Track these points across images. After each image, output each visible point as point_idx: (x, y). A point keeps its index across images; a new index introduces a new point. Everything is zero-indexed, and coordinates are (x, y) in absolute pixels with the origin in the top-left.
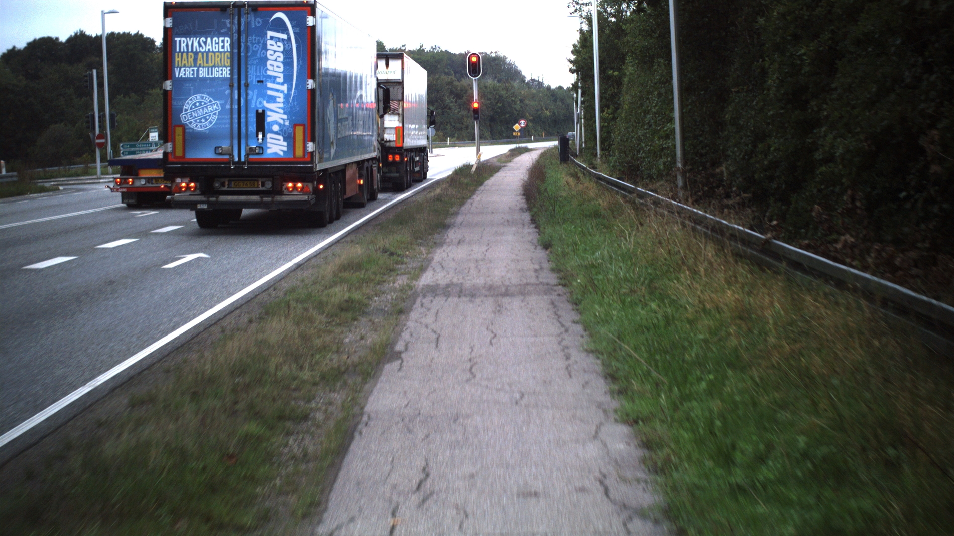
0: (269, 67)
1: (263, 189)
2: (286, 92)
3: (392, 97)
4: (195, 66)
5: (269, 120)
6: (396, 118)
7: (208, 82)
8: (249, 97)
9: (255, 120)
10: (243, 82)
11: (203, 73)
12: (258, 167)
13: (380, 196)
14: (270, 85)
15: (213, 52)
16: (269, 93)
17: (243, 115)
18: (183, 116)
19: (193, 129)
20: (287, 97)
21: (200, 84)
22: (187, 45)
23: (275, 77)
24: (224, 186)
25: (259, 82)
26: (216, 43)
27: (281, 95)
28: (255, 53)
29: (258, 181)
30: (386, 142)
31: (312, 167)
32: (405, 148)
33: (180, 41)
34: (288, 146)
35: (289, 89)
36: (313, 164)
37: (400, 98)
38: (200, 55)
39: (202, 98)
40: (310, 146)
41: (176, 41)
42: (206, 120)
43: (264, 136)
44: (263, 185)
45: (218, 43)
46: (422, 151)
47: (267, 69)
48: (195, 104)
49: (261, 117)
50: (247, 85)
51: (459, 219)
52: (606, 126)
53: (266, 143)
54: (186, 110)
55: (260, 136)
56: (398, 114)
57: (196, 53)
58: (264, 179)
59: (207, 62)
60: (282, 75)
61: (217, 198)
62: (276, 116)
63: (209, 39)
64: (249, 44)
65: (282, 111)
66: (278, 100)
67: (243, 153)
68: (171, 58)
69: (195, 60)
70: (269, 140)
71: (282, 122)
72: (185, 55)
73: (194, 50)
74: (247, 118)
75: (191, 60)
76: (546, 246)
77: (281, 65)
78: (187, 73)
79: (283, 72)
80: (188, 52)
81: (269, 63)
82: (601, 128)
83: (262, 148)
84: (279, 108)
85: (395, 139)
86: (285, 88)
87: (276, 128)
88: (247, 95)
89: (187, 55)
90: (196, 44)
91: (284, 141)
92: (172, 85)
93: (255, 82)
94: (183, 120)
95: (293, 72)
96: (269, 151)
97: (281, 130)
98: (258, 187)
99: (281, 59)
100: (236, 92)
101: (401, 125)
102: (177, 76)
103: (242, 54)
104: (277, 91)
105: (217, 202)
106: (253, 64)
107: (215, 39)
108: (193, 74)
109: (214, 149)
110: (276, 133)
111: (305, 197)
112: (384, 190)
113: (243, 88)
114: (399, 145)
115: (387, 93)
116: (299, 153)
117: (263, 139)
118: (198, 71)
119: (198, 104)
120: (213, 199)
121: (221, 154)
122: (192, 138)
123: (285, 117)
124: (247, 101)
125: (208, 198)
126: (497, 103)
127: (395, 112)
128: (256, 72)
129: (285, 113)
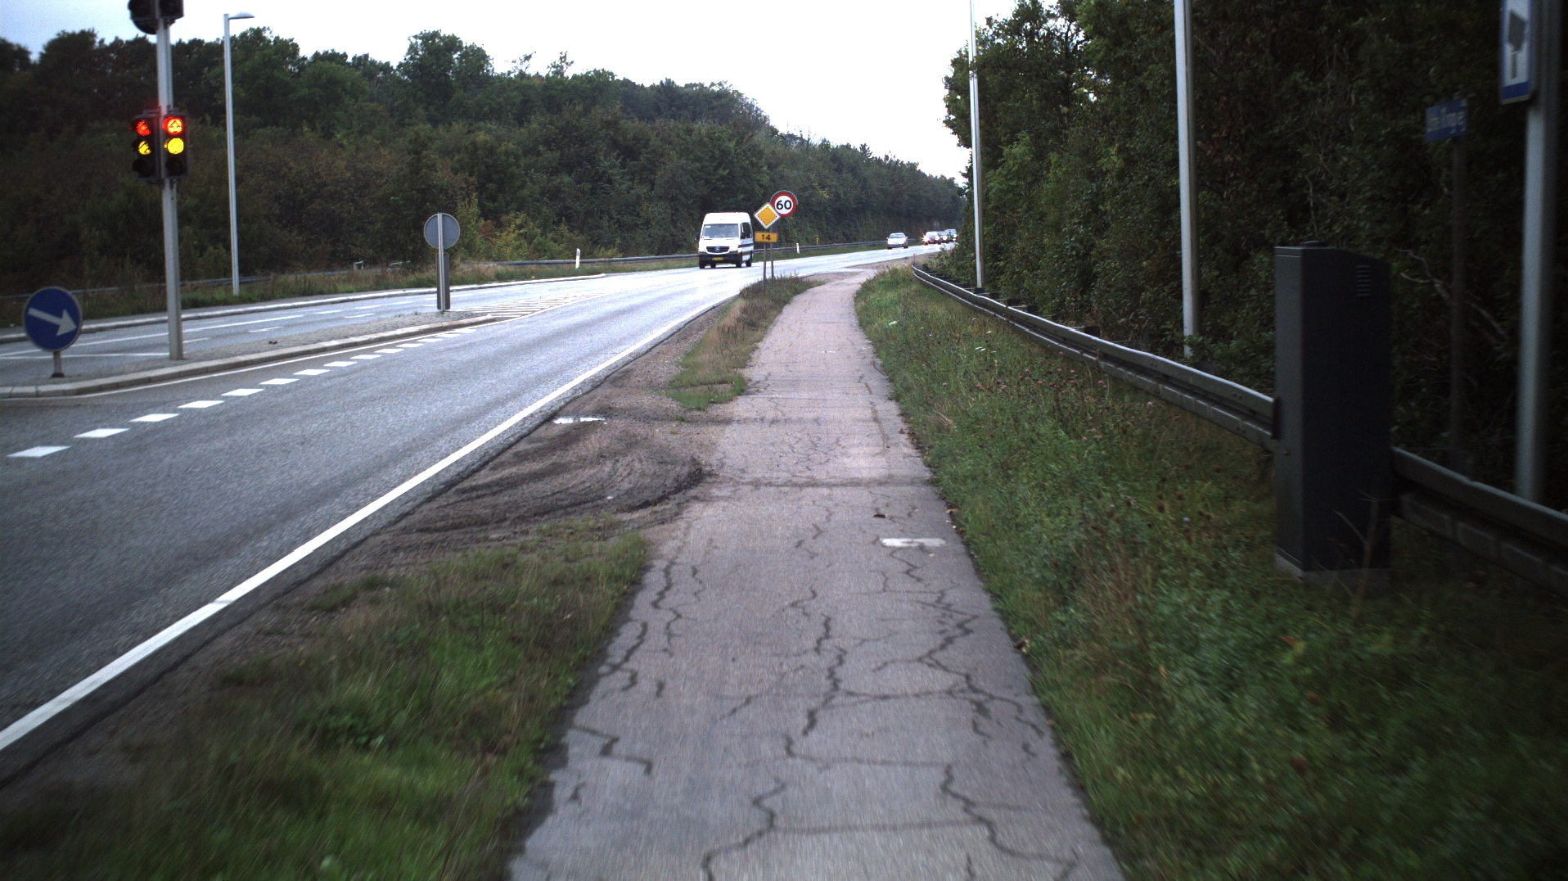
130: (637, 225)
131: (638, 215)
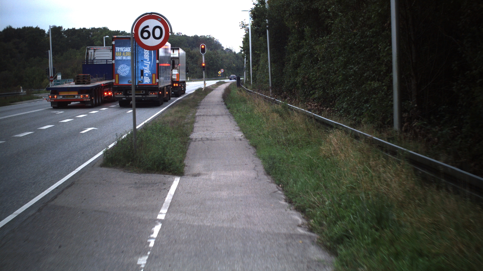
0: (144, 56)
1: (143, 93)
2: (150, 64)
3: (175, 63)
4: (122, 56)
5: (145, 72)
6: (177, 70)
7: (126, 61)
8: (139, 65)
9: (140, 72)
10: (137, 61)
11: (124, 58)
12: (141, 87)
13: (172, 98)
14: (145, 62)
15: (127, 52)
16: (145, 64)
17: (137, 71)
18: (118, 71)
19: (121, 75)
20: (150, 65)
21: (123, 61)
22: (119, 50)
23: (147, 59)
24: (130, 93)
25: (141, 61)
26: (128, 49)
27: (148, 65)
28: (140, 52)
29: (141, 91)
30: (173, 79)
31: (158, 87)
32: (180, 81)
33: (117, 48)
34: (151, 80)
35: (151, 63)
36: (158, 86)
37: (178, 63)
38: (123, 53)
39: (124, 66)
40: (157, 80)
41: (116, 48)
42: (125, 72)
43: (143, 77)
44: (142, 92)
45: (129, 49)
46: (184, 82)
47: (144, 57)
48: (122, 68)
49: (142, 72)
50: (138, 62)
51: (202, 104)
52: (254, 73)
53: (144, 79)
54: (119, 69)
55: (142, 77)
56: (177, 69)
57: (122, 52)
58: (143, 91)
59: (126, 55)
60: (148, 59)
61: (129, 96)
62: (147, 71)
63: (126, 48)
64: (139, 49)
65: (148, 70)
66: (147, 66)
67: (137, 83)
68: (114, 54)
69: (122, 54)
70: (145, 79)
71: (148, 73)
72: (119, 52)
73: (122, 51)
74: (138, 72)
75: (121, 54)
76: (228, 108)
77: (148, 56)
78: (119, 58)
79: (149, 58)
80: (120, 52)
81: (145, 55)
82: (253, 74)
83: (143, 81)
84: (148, 69)
85: (176, 78)
86: (149, 63)
87: (147, 75)
88: (138, 65)
89: (119, 53)
90: (122, 49)
91: (149, 79)
92: (115, 62)
93: (140, 61)
94: (118, 72)
95: (152, 58)
96: (145, 82)
97: (148, 76)
98: (141, 93)
99: (148, 54)
100: (135, 64)
101: (178, 73)
102: (116, 59)
103: (136, 52)
104: (147, 63)
105: (129, 97)
106: (140, 56)
107: (128, 48)
108: (121, 58)
109: (128, 81)
110: (147, 76)
111: (156, 96)
112: (172, 97)
113: (137, 63)
114: (178, 80)
115: (173, 62)
116: (154, 82)
117: (143, 78)
118: (123, 57)
119: (123, 68)
120: (127, 97)
121: (130, 83)
122: (121, 78)
123: (150, 71)
124: (138, 67)
125: (126, 96)
126: (210, 61)
127: (176, 69)
128: (141, 58)
129: (149, 70)
130: (194, 73)
131: (194, 71)
